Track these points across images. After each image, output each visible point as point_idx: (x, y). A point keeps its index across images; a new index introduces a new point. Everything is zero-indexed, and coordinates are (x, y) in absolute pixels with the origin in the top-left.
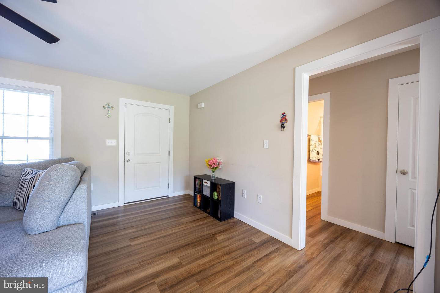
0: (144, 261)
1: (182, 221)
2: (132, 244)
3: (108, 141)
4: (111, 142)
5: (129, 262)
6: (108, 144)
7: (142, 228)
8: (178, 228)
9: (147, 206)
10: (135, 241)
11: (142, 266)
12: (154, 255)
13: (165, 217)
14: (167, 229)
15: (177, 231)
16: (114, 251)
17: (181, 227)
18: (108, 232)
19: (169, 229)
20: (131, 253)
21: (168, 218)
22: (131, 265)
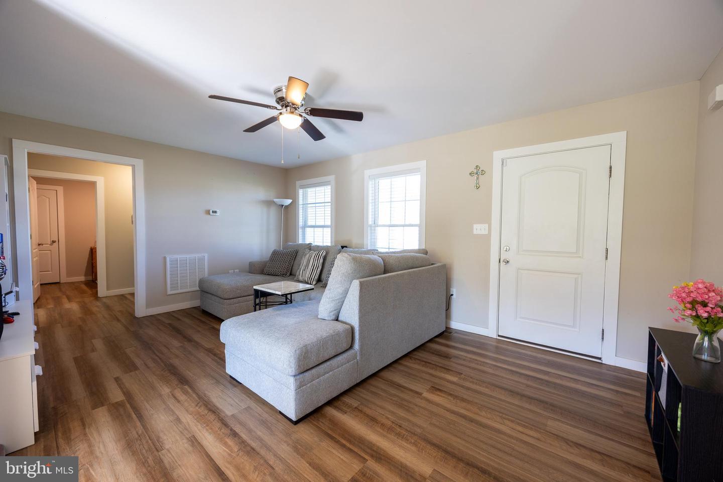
0: (400, 426)
1: (550, 423)
2: (426, 394)
3: (475, 226)
4: (479, 229)
5: (389, 411)
6: (475, 232)
7: (468, 384)
8: (521, 429)
9: (530, 356)
10: (434, 394)
11: (390, 430)
12: (419, 431)
13: (528, 392)
14: (498, 414)
15: (509, 431)
16: (400, 387)
17: (532, 433)
18: (430, 361)
19: (501, 417)
20: (406, 403)
21: (529, 398)
22: (386, 417)
